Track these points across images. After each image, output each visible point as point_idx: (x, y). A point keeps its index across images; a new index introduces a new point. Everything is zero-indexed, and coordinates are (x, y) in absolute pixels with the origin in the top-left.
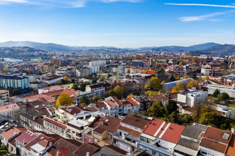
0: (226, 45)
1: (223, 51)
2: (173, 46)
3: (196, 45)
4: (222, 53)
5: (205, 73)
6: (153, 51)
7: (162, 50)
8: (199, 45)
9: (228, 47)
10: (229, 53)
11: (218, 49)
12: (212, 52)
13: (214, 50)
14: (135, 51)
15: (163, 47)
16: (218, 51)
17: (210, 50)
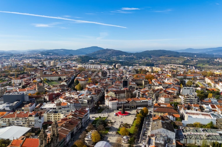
0: (107, 50)
1: (106, 55)
2: (62, 49)
3: (83, 49)
4: (105, 56)
5: (112, 107)
6: (42, 55)
7: (51, 54)
8: (86, 48)
9: (109, 52)
10: (111, 57)
11: (102, 53)
12: (98, 56)
13: (99, 54)
14: (22, 55)
15: (53, 50)
16: (102, 55)
17: (96, 54)
